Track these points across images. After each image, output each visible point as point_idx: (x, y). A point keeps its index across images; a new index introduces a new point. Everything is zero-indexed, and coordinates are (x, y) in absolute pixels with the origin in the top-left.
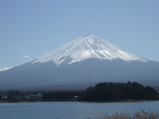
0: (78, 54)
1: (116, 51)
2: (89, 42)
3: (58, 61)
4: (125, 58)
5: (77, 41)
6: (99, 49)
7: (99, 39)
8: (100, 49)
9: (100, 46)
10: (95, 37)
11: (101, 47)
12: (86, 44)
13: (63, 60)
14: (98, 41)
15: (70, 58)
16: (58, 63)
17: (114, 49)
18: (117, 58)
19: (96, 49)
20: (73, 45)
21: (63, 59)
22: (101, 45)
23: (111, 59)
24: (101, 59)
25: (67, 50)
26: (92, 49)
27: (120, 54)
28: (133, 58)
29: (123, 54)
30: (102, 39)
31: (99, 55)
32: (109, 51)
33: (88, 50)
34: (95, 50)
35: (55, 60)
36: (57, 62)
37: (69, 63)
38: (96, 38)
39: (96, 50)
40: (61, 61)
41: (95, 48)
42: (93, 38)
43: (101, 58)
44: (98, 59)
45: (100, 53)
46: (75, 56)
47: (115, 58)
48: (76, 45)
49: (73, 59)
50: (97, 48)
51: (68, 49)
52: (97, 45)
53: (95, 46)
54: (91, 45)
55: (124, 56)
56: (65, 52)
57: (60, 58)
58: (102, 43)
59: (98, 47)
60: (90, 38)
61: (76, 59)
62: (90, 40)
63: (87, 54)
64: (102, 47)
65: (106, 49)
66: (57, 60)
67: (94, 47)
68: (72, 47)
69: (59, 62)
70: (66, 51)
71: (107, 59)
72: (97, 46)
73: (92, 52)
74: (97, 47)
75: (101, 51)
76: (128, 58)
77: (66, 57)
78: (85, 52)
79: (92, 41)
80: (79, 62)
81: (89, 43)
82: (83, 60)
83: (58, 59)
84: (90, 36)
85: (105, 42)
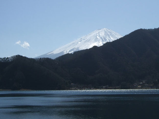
0: (86, 45)
5: (90, 34)
7: (110, 32)
9: (109, 39)
11: (110, 39)
12: (96, 37)
14: (109, 34)
19: (105, 41)
20: (86, 38)
21: (73, 50)
22: (110, 38)
25: (79, 43)
26: (101, 40)
30: (115, 32)
33: (97, 42)
34: (103, 42)
38: (108, 31)
48: (88, 38)
51: (81, 41)
52: (107, 37)
54: (101, 38)
56: (77, 45)
57: (70, 49)
59: (107, 39)
60: (102, 31)
62: (102, 33)
67: (104, 39)
68: (85, 39)
70: (78, 43)
77: (76, 48)
79: (103, 34)
81: (99, 36)
83: (68, 51)
84: (103, 29)
85: (116, 35)
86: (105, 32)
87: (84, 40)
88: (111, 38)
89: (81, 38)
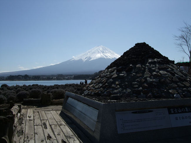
0: (94, 55)
1: (114, 54)
5: (94, 49)
7: (105, 48)
13: (87, 59)
15: (90, 58)
16: (84, 60)
18: (114, 58)
23: (111, 58)
25: (89, 54)
30: (107, 48)
31: (105, 56)
33: (99, 54)
37: (90, 60)
39: (103, 54)
40: (86, 59)
41: (103, 52)
44: (105, 58)
47: (113, 58)
50: (104, 52)
53: (103, 51)
54: (101, 51)
58: (107, 50)
61: (93, 58)
63: (99, 56)
64: (106, 52)
65: (109, 53)
73: (101, 55)
75: (106, 54)
77: (88, 57)
78: (98, 55)
80: (95, 59)
81: (100, 50)
82: (97, 59)
83: (84, 58)
84: (101, 46)
86: (102, 48)
89: (89, 51)
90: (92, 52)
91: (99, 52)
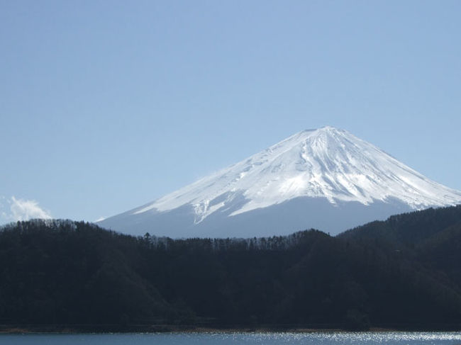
0: (268, 184)
1: (392, 177)
2: (311, 149)
3: (206, 207)
4: (415, 198)
5: (280, 147)
6: (340, 172)
7: (346, 141)
8: (342, 170)
9: (345, 162)
10: (336, 134)
11: (348, 165)
12: (301, 157)
13: (222, 204)
14: (343, 146)
15: (244, 197)
16: (205, 212)
17: (389, 171)
19: (331, 169)
20: (265, 158)
21: (222, 201)
22: (347, 160)
23: (364, 201)
24: (332, 201)
25: (243, 175)
26: (316, 168)
27: (403, 185)
28: (443, 199)
29: (411, 187)
30: (360, 140)
31: (331, 188)
32: (368, 177)
33: (305, 173)
34: (324, 174)
35: (198, 205)
36: (200, 211)
37: (236, 213)
38: (340, 137)
39: (326, 174)
40: (214, 208)
42: (328, 135)
43: (334, 199)
44: (325, 200)
45: (338, 183)
46: (259, 191)
47: (382, 197)
48: (273, 158)
49: (248, 201)
50: (332, 167)
51: (247, 170)
52: (337, 157)
53: (327, 160)
54: (317, 159)
55: (415, 192)
56: (236, 181)
57: (215, 197)
58: (354, 154)
59: (337, 164)
60: (319, 137)
61: (259, 200)
62: (319, 144)
63: (294, 185)
64: (350, 164)
65: (362, 170)
66: (202, 204)
67: (326, 164)
68: (261, 163)
69: (208, 209)
70: (239, 177)
71: (354, 199)
72: (335, 161)
73: (312, 180)
74: (335, 164)
75: (344, 177)
76: (425, 197)
77: (233, 193)
78: (290, 181)
79: (322, 146)
80: (265, 209)
81: (311, 153)
82: (279, 203)
83: (207, 202)
84: (322, 129)
85: (366, 149)
86: (330, 140)
87: (260, 166)
88: (350, 159)
89: (249, 159)
90: (266, 165)
91: (301, 166)
